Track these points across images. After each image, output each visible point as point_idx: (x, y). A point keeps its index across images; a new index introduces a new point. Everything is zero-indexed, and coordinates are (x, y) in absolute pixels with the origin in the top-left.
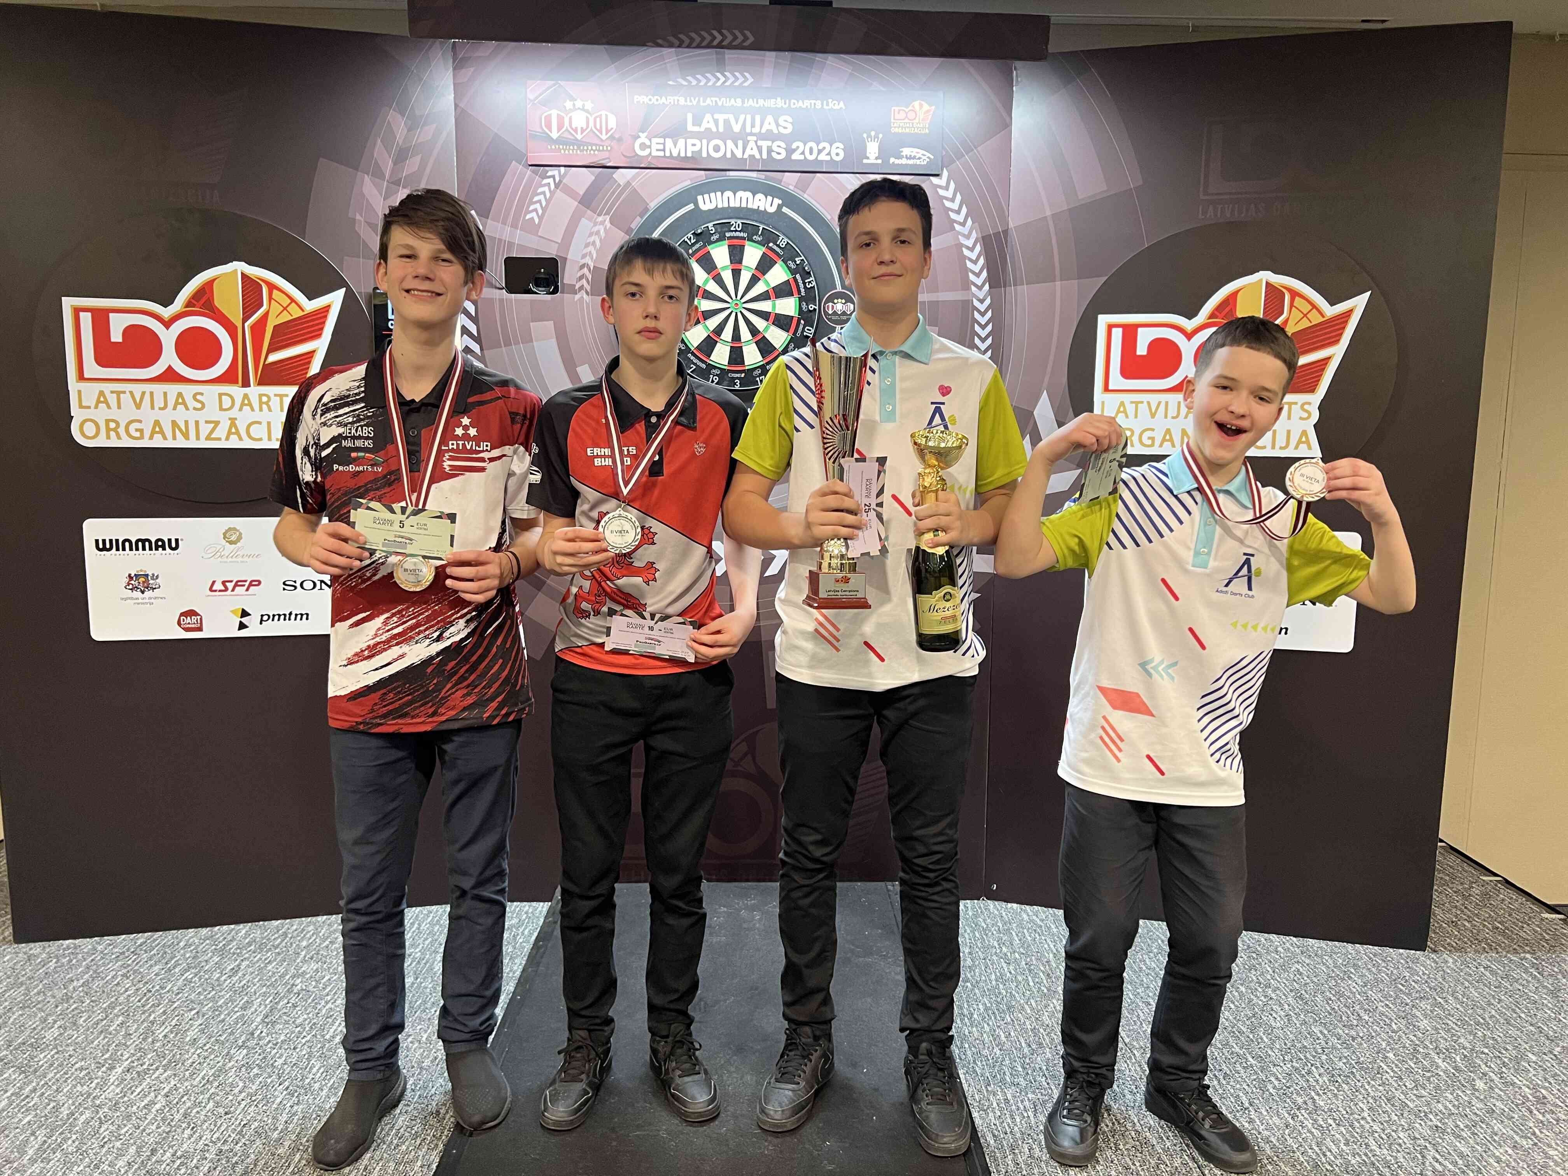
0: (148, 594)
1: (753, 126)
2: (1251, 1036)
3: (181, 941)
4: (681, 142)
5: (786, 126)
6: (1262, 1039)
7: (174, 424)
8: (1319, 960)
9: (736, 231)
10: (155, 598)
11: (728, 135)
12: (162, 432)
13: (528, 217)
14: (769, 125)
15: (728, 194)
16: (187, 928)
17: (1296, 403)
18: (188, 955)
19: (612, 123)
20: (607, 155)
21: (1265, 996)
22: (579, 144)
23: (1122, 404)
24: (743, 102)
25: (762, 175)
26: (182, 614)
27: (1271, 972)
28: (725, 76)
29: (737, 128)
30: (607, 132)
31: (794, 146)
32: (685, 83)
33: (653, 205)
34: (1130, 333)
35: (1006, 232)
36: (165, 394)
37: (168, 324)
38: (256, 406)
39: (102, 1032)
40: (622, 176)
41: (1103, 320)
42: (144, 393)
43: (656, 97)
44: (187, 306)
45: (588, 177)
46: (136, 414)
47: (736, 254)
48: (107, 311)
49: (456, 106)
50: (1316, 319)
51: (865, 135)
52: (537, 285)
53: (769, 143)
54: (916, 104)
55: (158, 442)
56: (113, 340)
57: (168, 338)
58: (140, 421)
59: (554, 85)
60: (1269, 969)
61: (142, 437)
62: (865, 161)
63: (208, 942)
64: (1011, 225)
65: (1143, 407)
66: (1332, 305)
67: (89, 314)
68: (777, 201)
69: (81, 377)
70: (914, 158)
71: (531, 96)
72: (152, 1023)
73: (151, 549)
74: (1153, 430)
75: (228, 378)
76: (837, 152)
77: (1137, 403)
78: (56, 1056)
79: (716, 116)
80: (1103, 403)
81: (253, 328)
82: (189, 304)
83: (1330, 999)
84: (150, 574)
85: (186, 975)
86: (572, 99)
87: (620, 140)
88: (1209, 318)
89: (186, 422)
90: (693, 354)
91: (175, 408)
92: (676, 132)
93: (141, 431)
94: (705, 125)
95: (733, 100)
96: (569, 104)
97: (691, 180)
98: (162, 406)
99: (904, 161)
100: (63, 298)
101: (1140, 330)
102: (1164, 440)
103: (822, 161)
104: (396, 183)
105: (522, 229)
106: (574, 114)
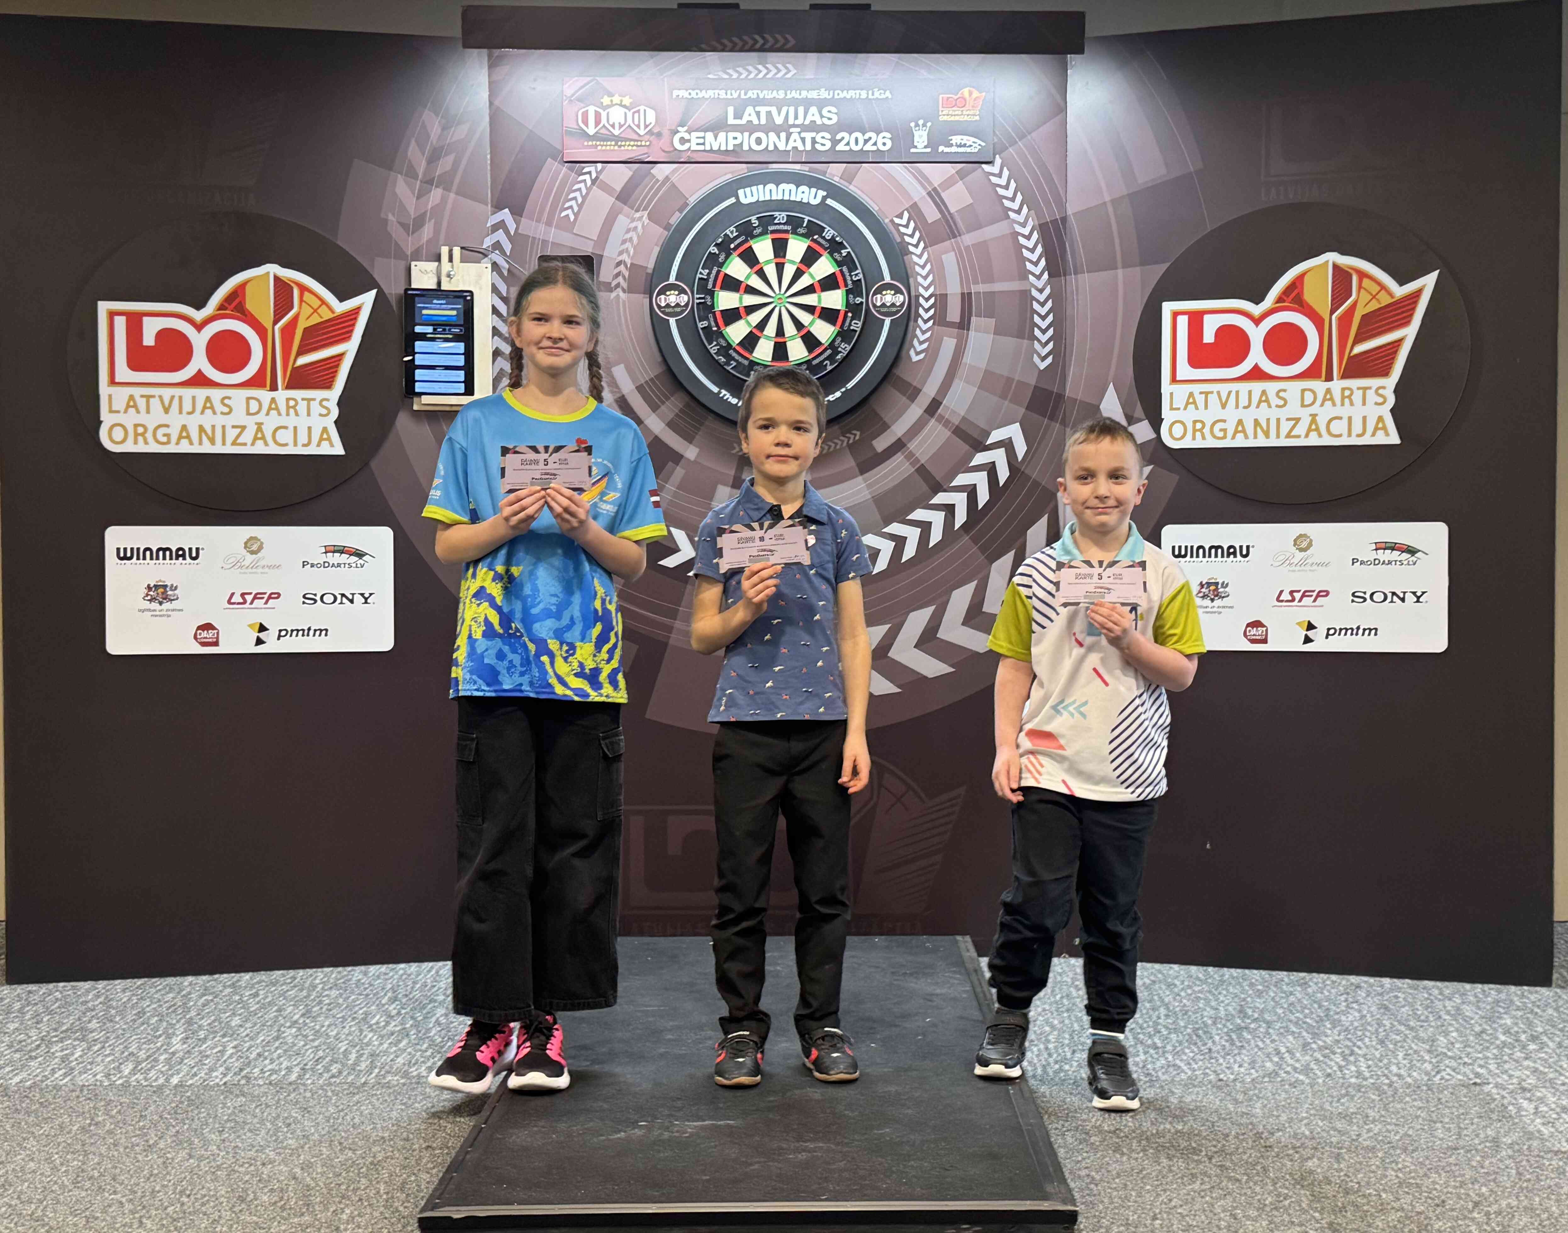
0: (166, 605)
1: (796, 118)
4: (722, 136)
5: (831, 116)
7: (201, 429)
9: (780, 224)
10: (173, 610)
11: (771, 127)
12: (188, 437)
13: (563, 214)
14: (813, 116)
15: (771, 186)
17: (1370, 388)
18: (197, 988)
19: (651, 117)
20: (645, 150)
22: (617, 139)
23: (1191, 395)
24: (786, 94)
25: (806, 167)
26: (199, 628)
28: (767, 68)
29: (779, 120)
30: (646, 126)
31: (838, 137)
32: (726, 76)
33: (693, 200)
34: (1196, 320)
35: (1064, 219)
36: (194, 398)
37: (199, 327)
38: (283, 410)
40: (661, 171)
41: (1168, 308)
42: (173, 397)
43: (696, 91)
44: (218, 310)
45: (625, 172)
46: (164, 419)
47: (780, 248)
48: (142, 315)
49: (491, 103)
50: (1385, 300)
51: (912, 125)
53: (813, 134)
54: (967, 91)
55: (184, 448)
56: (145, 344)
57: (200, 341)
58: (168, 426)
59: (590, 81)
61: (168, 442)
62: (913, 150)
64: (1070, 212)
65: (1213, 399)
66: (1401, 286)
67: (124, 318)
68: (822, 193)
69: (112, 382)
70: (965, 145)
71: (569, 92)
73: (171, 558)
74: (1224, 421)
75: (255, 382)
76: (883, 142)
77: (1207, 394)
79: (758, 109)
80: (1171, 394)
81: (282, 332)
82: (221, 307)
84: (169, 584)
86: (611, 95)
87: (659, 135)
88: (1276, 303)
89: (213, 427)
90: (735, 350)
91: (202, 413)
92: (718, 127)
93: (168, 436)
94: (746, 118)
95: (775, 92)
96: (606, 100)
97: (732, 173)
98: (190, 410)
99: (954, 149)
100: (98, 302)
101: (1206, 316)
102: (1236, 432)
103: (868, 151)
104: (429, 182)
105: (557, 227)
106: (610, 110)
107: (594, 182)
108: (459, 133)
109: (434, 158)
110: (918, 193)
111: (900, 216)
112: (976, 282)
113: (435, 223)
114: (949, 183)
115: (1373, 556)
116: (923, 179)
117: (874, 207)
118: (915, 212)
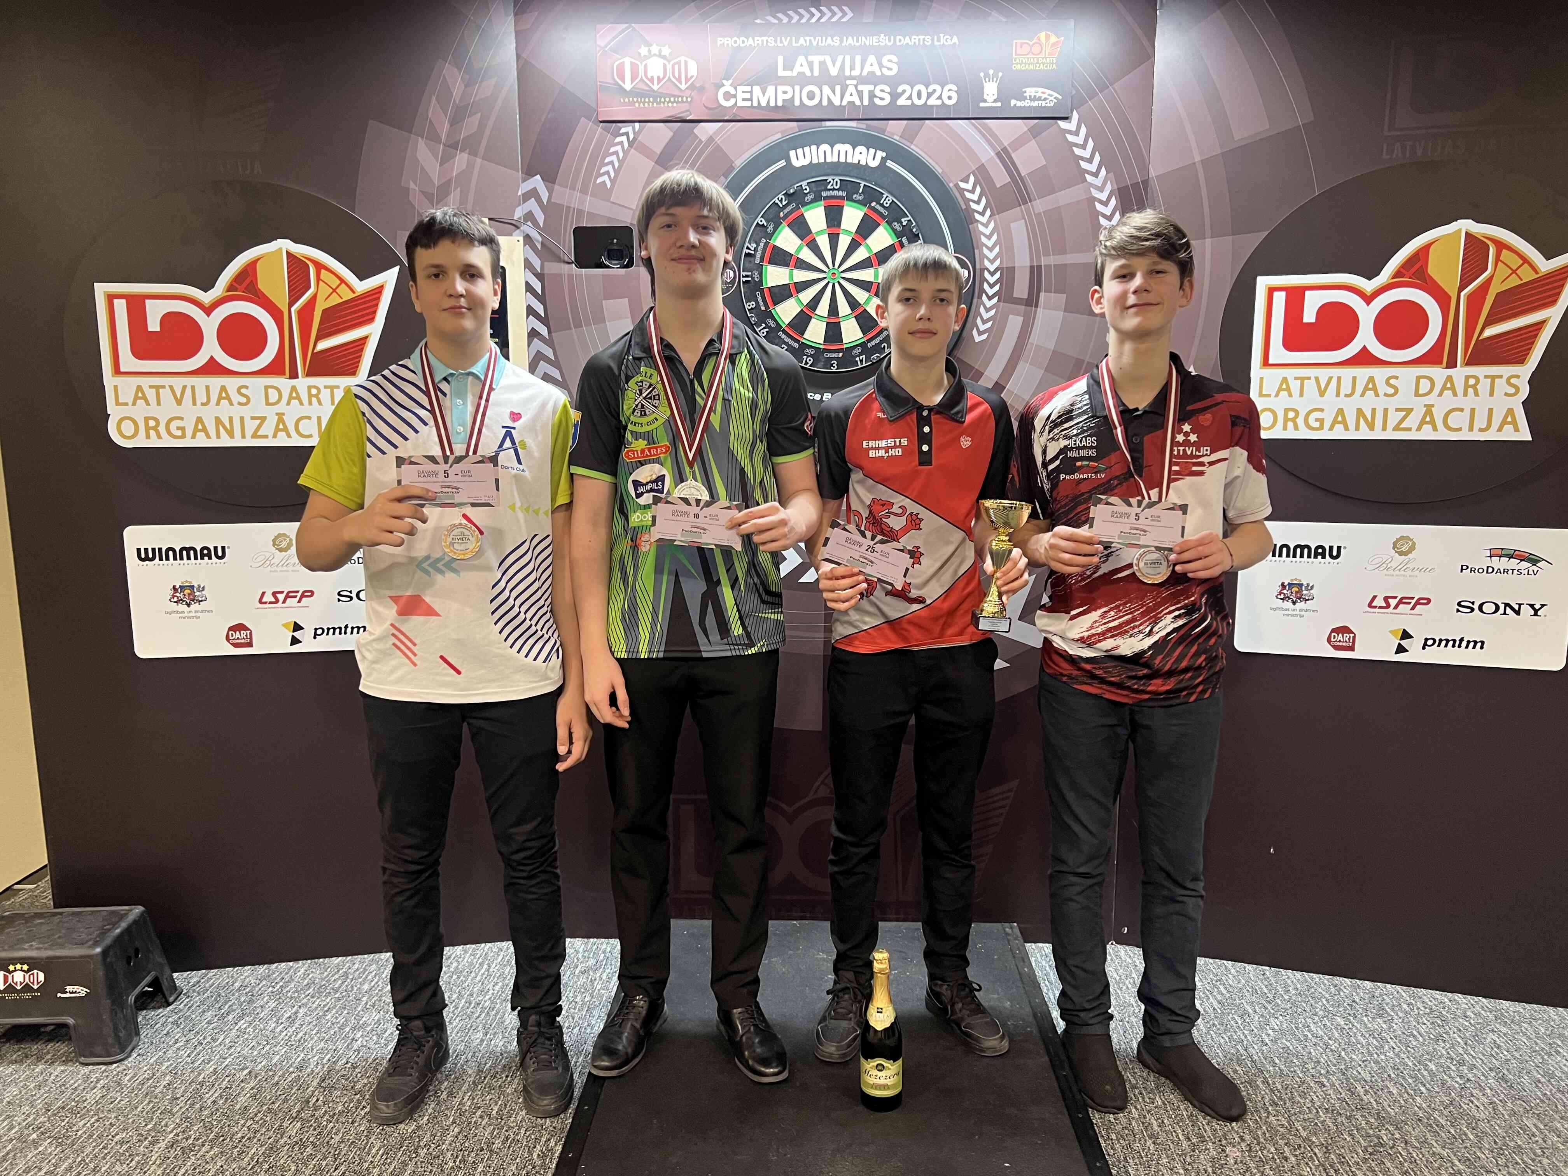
0: (195, 607)
1: (853, 68)
2: (1452, 1131)
3: (236, 981)
4: (771, 90)
5: (891, 66)
6: (1466, 1135)
7: (218, 421)
8: (1517, 1028)
9: (834, 189)
10: (202, 611)
11: (825, 79)
12: (204, 430)
13: (599, 180)
14: (871, 66)
15: (825, 147)
16: (244, 965)
17: (1501, 377)
18: (242, 999)
19: (693, 71)
20: (685, 107)
21: (1461, 1077)
22: (655, 95)
23: (1285, 380)
24: (841, 41)
25: (862, 125)
26: (230, 629)
27: (1462, 1043)
28: (820, 11)
29: (834, 71)
30: (687, 80)
31: (900, 90)
32: (776, 21)
33: (739, 163)
34: (1295, 297)
35: (1146, 183)
36: (207, 388)
37: (208, 310)
38: (305, 400)
39: (147, 1094)
40: (704, 131)
41: (1263, 283)
42: (184, 387)
43: (742, 39)
44: (228, 291)
45: (665, 132)
46: (177, 411)
47: (834, 217)
48: (143, 297)
49: (518, 56)
50: (1527, 275)
51: (982, 75)
52: (610, 258)
53: (871, 87)
54: (1043, 35)
55: (201, 441)
56: (150, 329)
57: (210, 325)
58: (181, 419)
59: (627, 28)
60: (1459, 1040)
61: (183, 436)
62: (982, 104)
63: (264, 983)
64: (1153, 174)
65: (1310, 385)
66: (1548, 259)
67: (124, 301)
68: (880, 154)
69: (117, 371)
70: (1039, 99)
71: (601, 42)
72: (202, 1084)
73: (196, 558)
74: (1322, 410)
75: (274, 369)
76: (949, 95)
77: (1302, 379)
78: (96, 1125)
79: (810, 58)
80: (1262, 379)
81: (300, 312)
82: (231, 288)
83: (1539, 1081)
84: (196, 585)
85: (239, 1024)
86: (648, 44)
87: (702, 90)
88: (1393, 278)
89: (231, 419)
90: (784, 332)
91: (218, 404)
92: (765, 78)
93: (182, 429)
94: (797, 69)
95: (829, 39)
96: (644, 51)
97: (782, 132)
98: (205, 400)
99: (1027, 103)
100: (95, 284)
101: (1307, 293)
102: (1335, 422)
103: (932, 106)
104: (453, 146)
105: (594, 195)
106: (649, 62)
107: (631, 144)
108: (485, 89)
109: (458, 117)
110: (986, 154)
111: (966, 180)
112: (1046, 254)
113: (461, 191)
114: (1019, 143)
115: (1487, 562)
116: (991, 138)
117: (938, 170)
118: (982, 175)
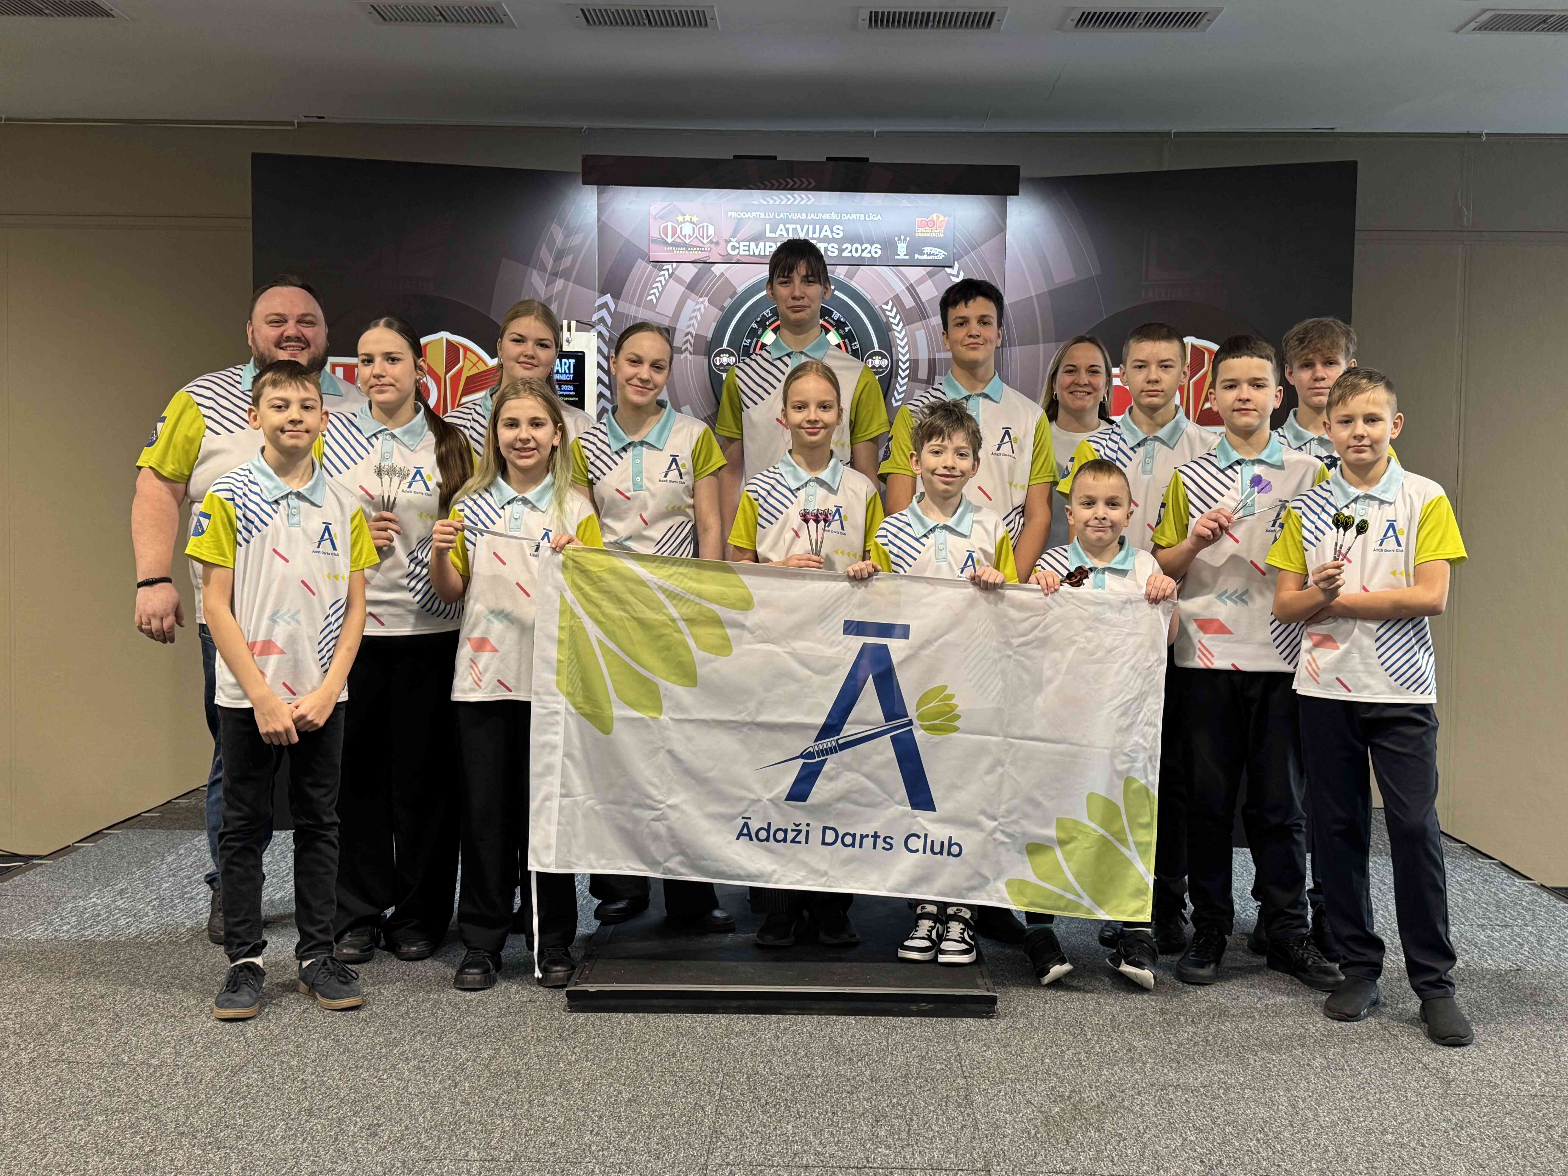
1: (814, 232)
4: (761, 245)
5: (839, 232)
13: (649, 298)
14: (826, 232)
19: (711, 231)
20: (706, 254)
22: (687, 246)
24: (807, 216)
28: (794, 197)
30: (708, 237)
31: (844, 247)
32: (765, 203)
33: (740, 289)
40: (717, 269)
43: (744, 213)
45: (693, 269)
48: (354, 366)
49: (599, 219)
51: (896, 239)
54: (935, 216)
59: (670, 204)
62: (896, 257)
68: (831, 287)
70: (933, 254)
71: (653, 213)
76: (876, 251)
79: (787, 226)
81: (452, 378)
86: (684, 215)
87: (717, 243)
92: (758, 238)
94: (779, 232)
96: (680, 218)
103: (864, 257)
104: (555, 275)
105: (644, 307)
106: (683, 225)
107: (670, 276)
108: (576, 240)
109: (559, 257)
110: (900, 288)
111: (887, 304)
112: (939, 351)
113: (559, 304)
114: (921, 281)
116: (903, 278)
117: (868, 297)
118: (897, 300)
